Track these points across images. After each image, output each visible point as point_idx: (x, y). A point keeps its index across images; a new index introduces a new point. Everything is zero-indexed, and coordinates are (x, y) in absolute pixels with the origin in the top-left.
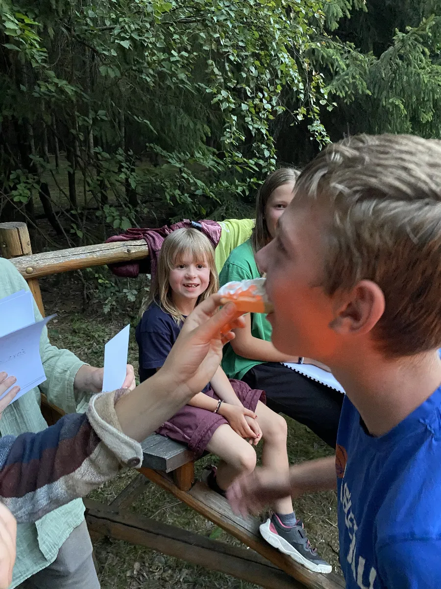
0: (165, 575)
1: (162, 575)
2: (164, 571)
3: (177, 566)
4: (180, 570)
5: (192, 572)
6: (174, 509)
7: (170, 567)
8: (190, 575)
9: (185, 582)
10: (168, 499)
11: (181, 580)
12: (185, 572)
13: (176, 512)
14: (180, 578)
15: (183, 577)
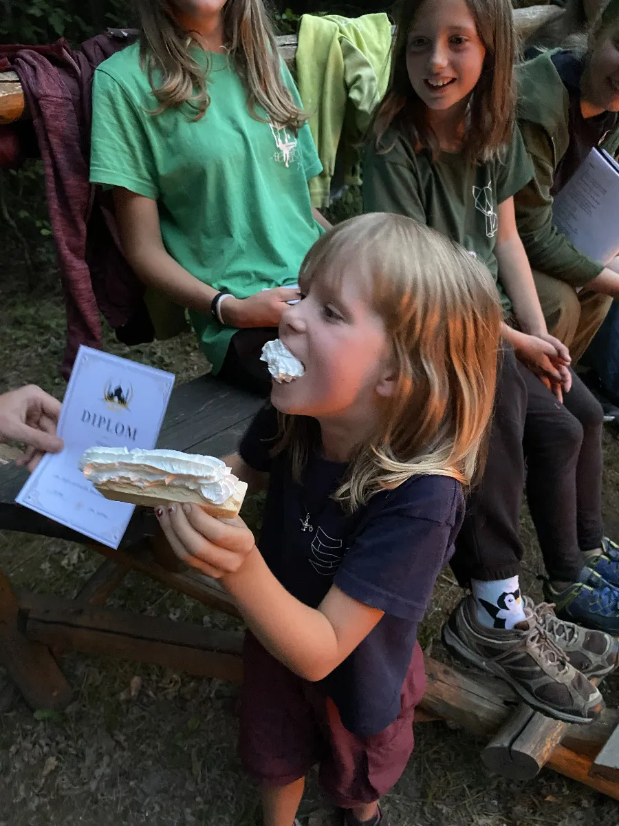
0: (185, 690)
1: (179, 691)
4: (210, 679)
7: (193, 677)
8: (227, 686)
9: (218, 698)
11: (212, 695)
12: (218, 681)
14: (210, 692)
15: (213, 692)
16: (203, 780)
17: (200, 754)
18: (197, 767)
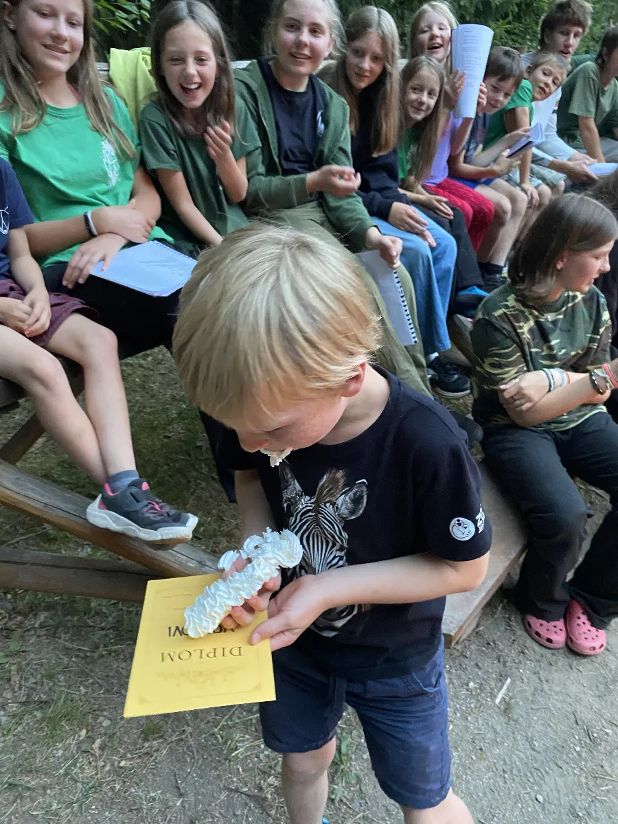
0: (12, 624)
1: (5, 624)
2: (10, 619)
3: (32, 611)
4: (36, 615)
5: (54, 615)
6: (31, 542)
7: (19, 613)
8: (51, 618)
9: (41, 628)
10: (22, 531)
11: (36, 626)
12: (43, 616)
13: (33, 545)
14: (34, 624)
15: (38, 622)
16: (20, 688)
17: (20, 670)
18: (15, 679)
